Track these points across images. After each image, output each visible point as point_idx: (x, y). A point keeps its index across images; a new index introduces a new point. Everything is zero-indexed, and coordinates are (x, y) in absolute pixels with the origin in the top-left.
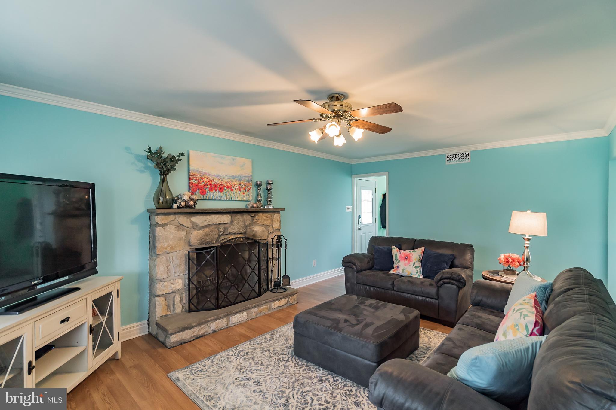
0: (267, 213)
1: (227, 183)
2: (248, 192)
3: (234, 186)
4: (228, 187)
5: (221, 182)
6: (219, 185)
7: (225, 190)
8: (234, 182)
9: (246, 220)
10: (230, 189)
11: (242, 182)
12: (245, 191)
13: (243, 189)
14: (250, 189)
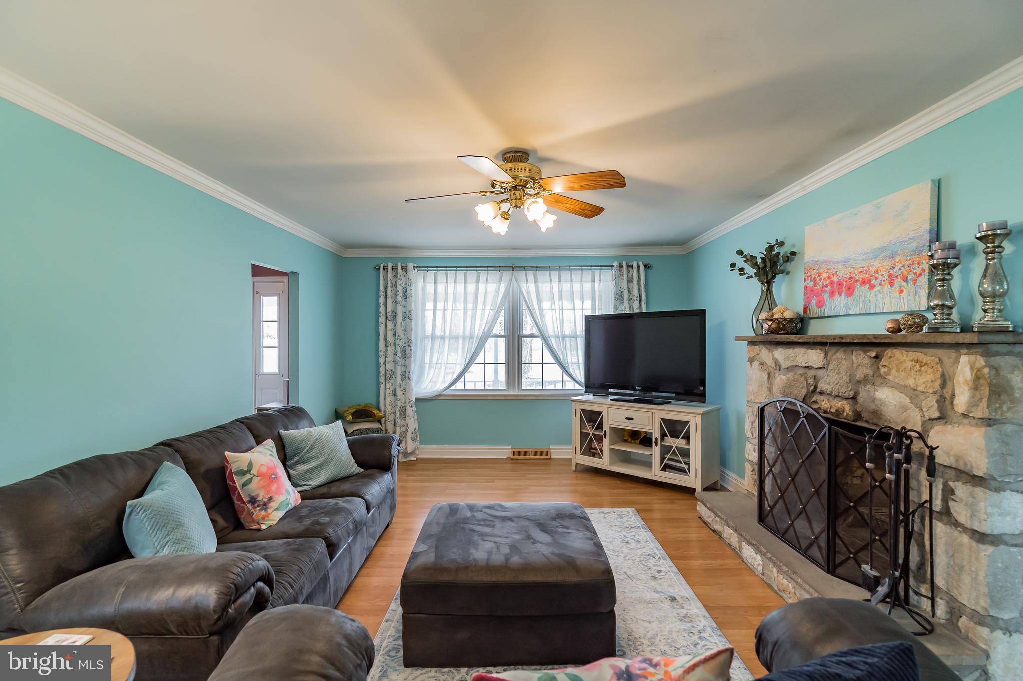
0: (921, 350)
1: (861, 272)
2: (914, 284)
3: (877, 275)
4: (863, 283)
5: (850, 273)
6: (846, 282)
7: (856, 291)
8: (877, 264)
9: (855, 365)
10: (867, 286)
11: (897, 259)
12: (904, 284)
13: (899, 280)
14: (920, 275)
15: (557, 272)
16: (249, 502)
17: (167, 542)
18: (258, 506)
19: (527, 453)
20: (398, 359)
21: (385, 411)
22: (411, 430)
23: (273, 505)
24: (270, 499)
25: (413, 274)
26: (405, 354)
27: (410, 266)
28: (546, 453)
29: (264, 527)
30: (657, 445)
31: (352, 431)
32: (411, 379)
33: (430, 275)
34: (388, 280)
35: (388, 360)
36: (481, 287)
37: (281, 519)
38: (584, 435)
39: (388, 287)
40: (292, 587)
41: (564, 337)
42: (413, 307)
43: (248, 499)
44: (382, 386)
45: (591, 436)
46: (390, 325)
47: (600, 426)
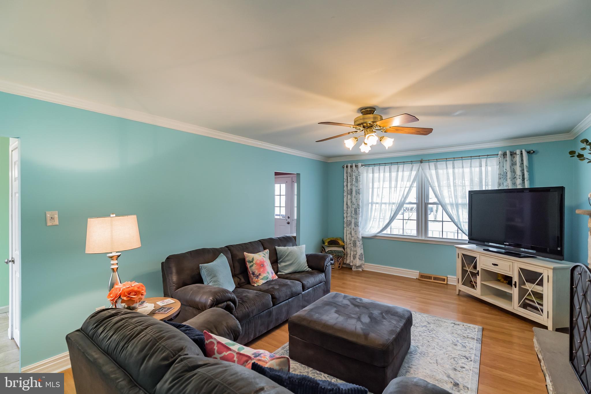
15: (451, 162)
16: (252, 274)
17: (211, 281)
18: (255, 276)
19: (430, 278)
20: (353, 215)
21: (346, 242)
22: (359, 253)
23: (261, 277)
24: (260, 274)
25: (362, 169)
26: (356, 212)
27: (360, 164)
28: (444, 280)
29: (256, 285)
30: (516, 287)
31: (328, 251)
32: (359, 226)
33: (370, 168)
34: (348, 173)
35: (348, 215)
36: (400, 174)
37: (263, 284)
38: (464, 272)
39: (348, 177)
40: (248, 309)
41: (457, 205)
42: (361, 187)
43: (252, 273)
44: (345, 229)
45: (469, 273)
46: (349, 197)
47: (475, 267)
